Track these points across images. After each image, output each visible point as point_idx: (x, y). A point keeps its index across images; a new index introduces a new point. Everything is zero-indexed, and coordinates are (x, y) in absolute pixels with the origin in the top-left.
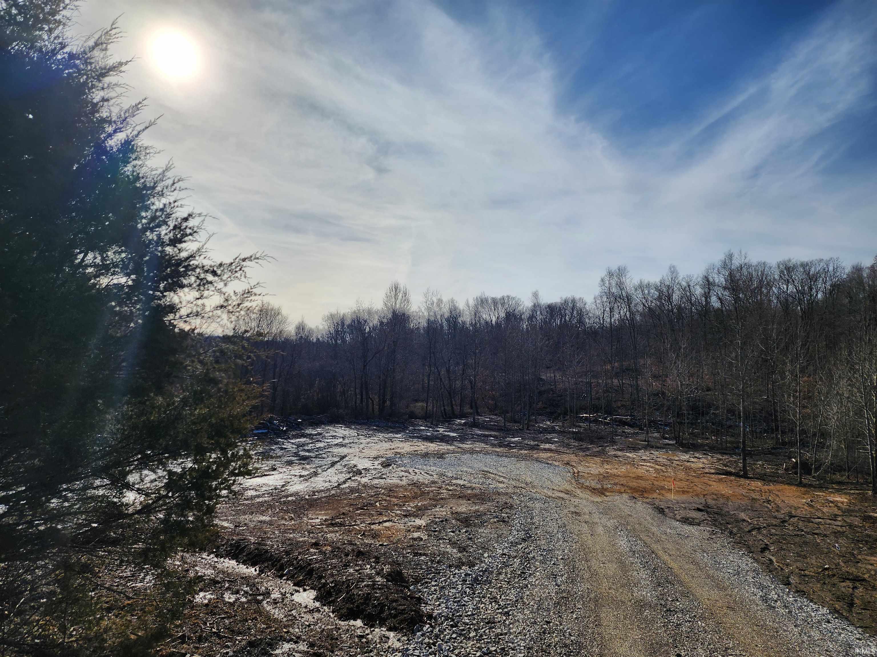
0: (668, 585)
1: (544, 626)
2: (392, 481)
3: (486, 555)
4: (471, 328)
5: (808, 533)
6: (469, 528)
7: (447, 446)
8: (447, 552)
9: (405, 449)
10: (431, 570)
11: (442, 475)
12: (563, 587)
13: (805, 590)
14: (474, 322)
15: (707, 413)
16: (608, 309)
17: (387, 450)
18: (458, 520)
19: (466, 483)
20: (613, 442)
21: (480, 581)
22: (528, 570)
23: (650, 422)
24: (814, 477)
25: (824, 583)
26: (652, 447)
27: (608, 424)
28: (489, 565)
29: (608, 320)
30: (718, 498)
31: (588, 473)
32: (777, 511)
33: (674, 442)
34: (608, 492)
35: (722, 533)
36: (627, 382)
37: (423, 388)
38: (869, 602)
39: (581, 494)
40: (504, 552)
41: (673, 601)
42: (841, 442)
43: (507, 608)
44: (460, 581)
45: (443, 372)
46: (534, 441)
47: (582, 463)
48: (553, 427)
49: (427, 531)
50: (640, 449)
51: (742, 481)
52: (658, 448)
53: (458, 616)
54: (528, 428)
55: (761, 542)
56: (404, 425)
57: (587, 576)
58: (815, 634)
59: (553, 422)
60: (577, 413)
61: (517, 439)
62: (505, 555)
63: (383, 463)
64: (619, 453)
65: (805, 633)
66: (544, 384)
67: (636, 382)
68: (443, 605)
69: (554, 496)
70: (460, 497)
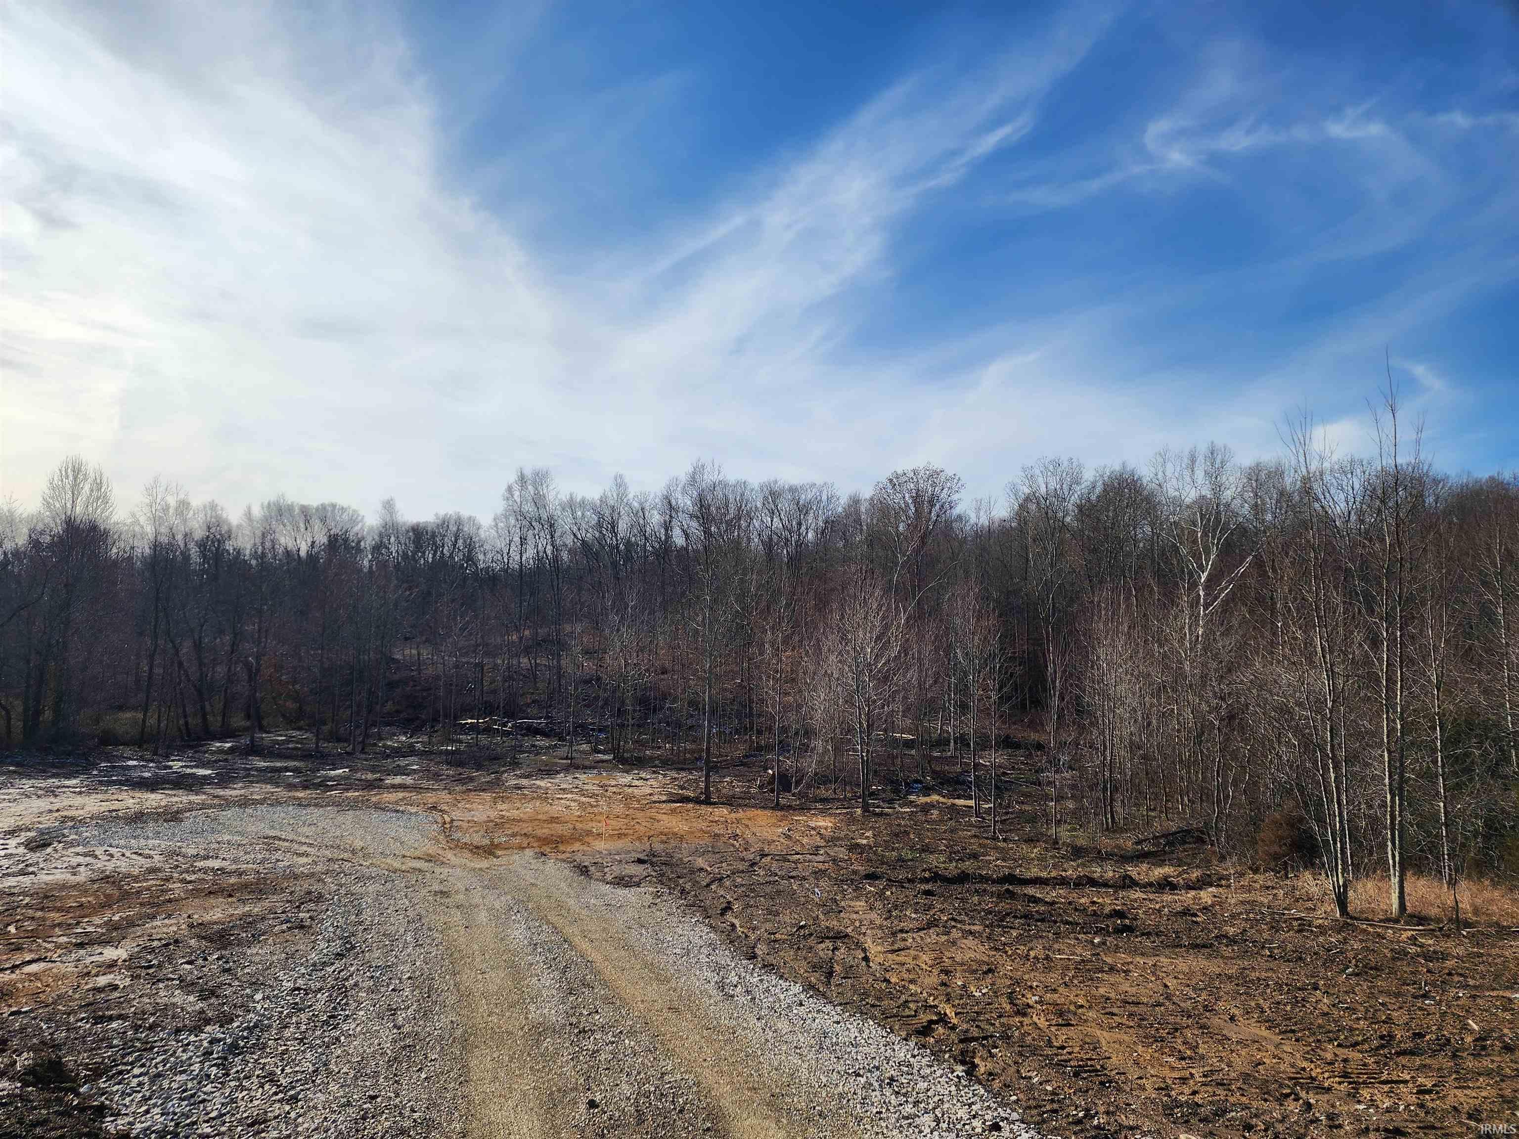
0: (584, 990)
1: (365, 1106)
2: (50, 877)
3: (258, 997)
4: (254, 562)
5: (782, 878)
6: (226, 949)
7: (187, 795)
8: (174, 1005)
9: (87, 808)
10: (133, 1046)
11: (174, 853)
12: (407, 1029)
13: (774, 962)
14: (260, 551)
15: (662, 708)
16: (517, 539)
17: (41, 813)
18: (203, 938)
19: (225, 864)
20: (515, 764)
21: (243, 1048)
22: (342, 1010)
23: (577, 726)
24: (793, 795)
25: (799, 948)
26: (577, 768)
27: (508, 733)
28: (263, 1015)
29: (517, 558)
30: (668, 839)
31: (469, 822)
32: (746, 850)
33: (611, 757)
34: (502, 849)
35: (670, 893)
36: (544, 662)
37: (138, 681)
38: (852, 966)
39: (453, 858)
40: (297, 985)
41: (589, 1015)
42: (827, 741)
43: (294, 1088)
44: (197, 1057)
45: (186, 648)
46: (373, 772)
47: (459, 805)
48: (411, 746)
49: (129, 968)
50: (558, 772)
51: (704, 809)
52: (585, 767)
53: (188, 1125)
54: (363, 749)
55: (722, 900)
56: (86, 759)
57: (452, 999)
58: (783, 1026)
59: (411, 737)
60: (456, 718)
61: (341, 771)
62: (299, 989)
63: (31, 842)
64: (524, 782)
65: (770, 1028)
66: (398, 669)
67: (558, 662)
68: (157, 1110)
69: (404, 868)
70: (210, 893)
